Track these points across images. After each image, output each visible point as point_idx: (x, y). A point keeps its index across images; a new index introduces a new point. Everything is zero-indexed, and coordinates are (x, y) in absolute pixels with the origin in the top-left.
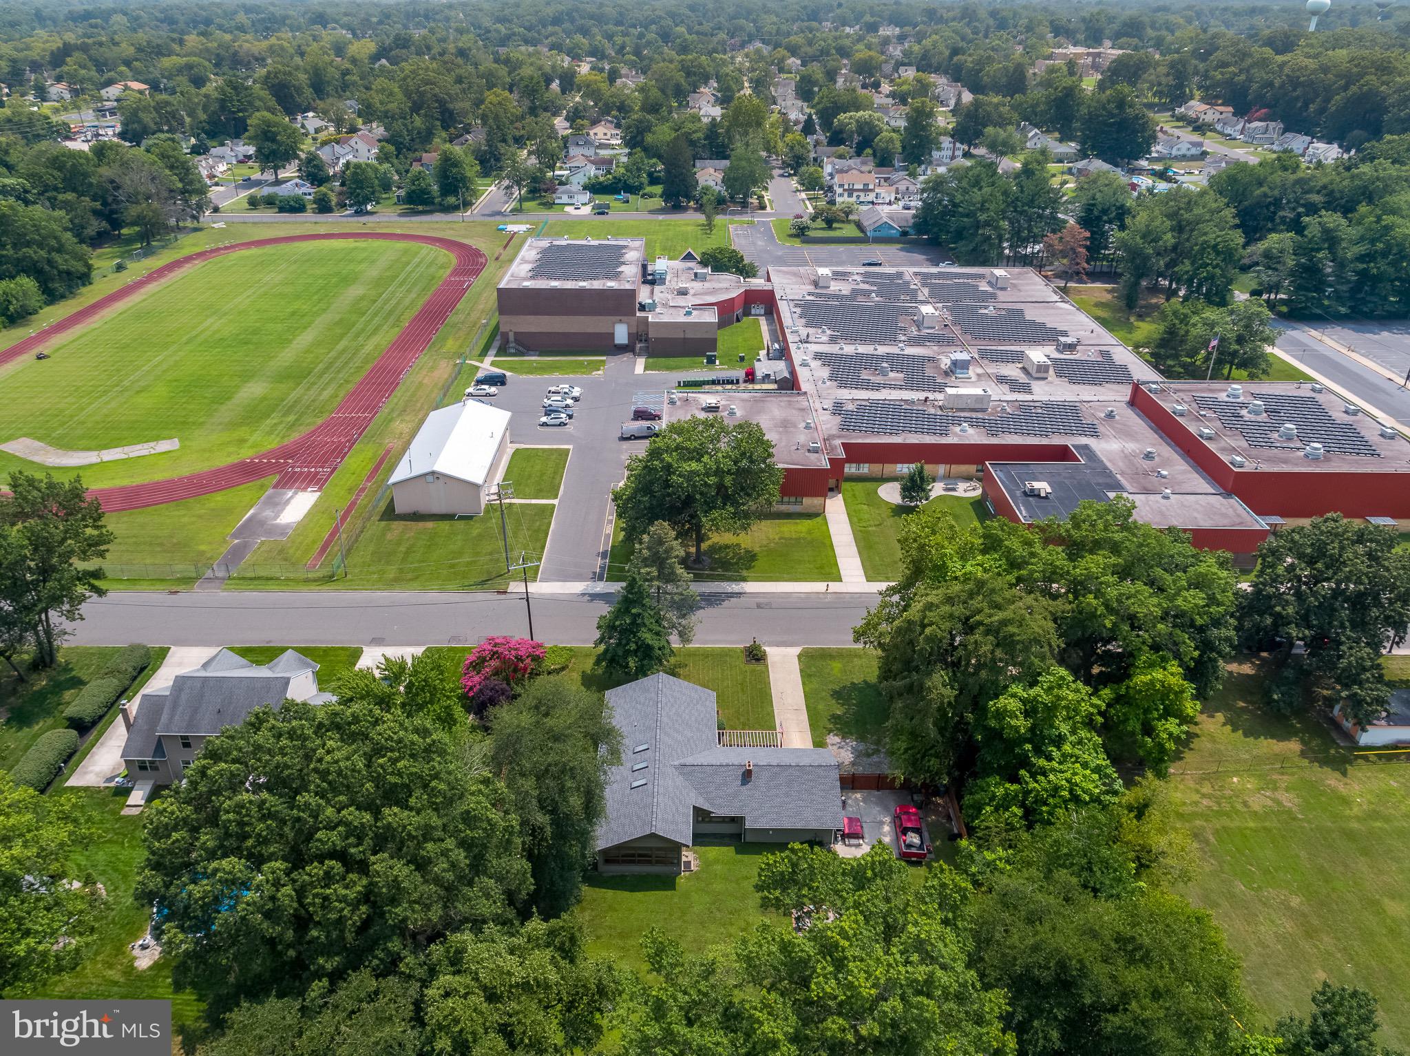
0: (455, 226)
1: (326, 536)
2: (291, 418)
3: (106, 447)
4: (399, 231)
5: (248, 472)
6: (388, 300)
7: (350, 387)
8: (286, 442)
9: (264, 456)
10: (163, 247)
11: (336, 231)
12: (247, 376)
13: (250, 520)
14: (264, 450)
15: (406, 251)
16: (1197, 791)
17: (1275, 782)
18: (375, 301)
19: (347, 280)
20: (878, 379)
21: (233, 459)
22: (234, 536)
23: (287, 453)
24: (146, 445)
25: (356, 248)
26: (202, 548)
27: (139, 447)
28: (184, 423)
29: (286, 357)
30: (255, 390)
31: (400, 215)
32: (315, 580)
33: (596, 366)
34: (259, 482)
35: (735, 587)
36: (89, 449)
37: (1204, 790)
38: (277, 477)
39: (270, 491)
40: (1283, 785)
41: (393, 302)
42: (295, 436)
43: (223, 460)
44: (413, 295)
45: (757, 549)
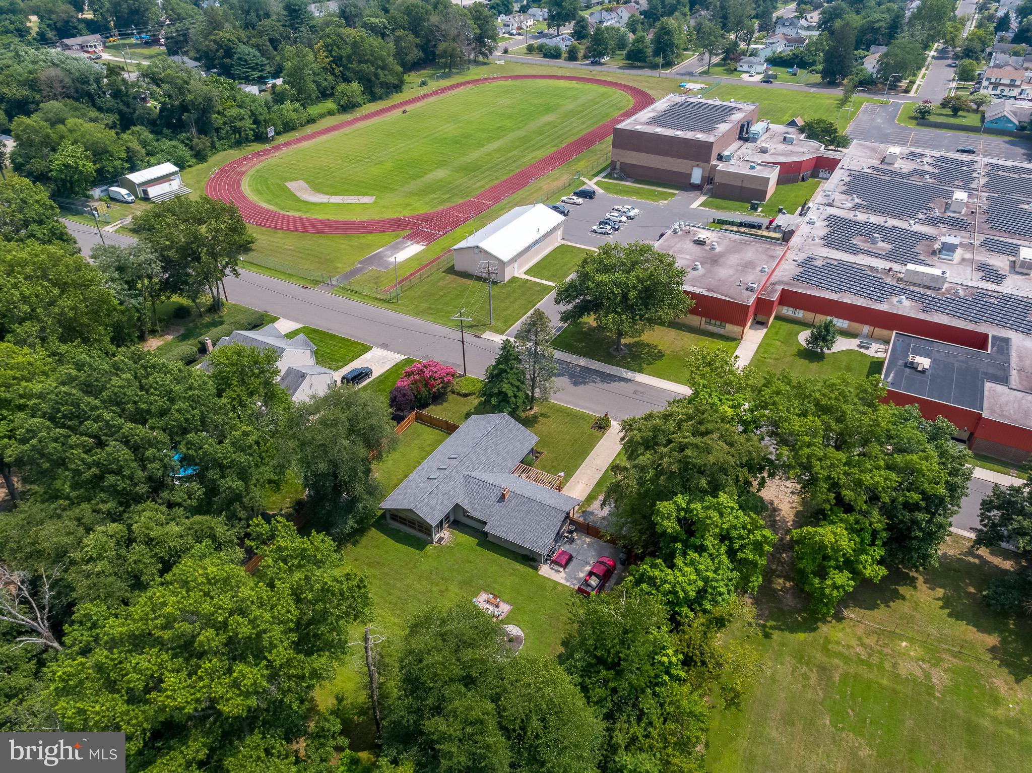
0: (651, 80)
1: (408, 274)
2: (447, 196)
3: (336, 194)
4: (609, 79)
5: (397, 225)
6: (566, 127)
7: (496, 182)
8: (432, 211)
9: (413, 217)
10: (458, 73)
11: (568, 74)
12: (440, 164)
13: (375, 255)
14: (416, 213)
15: (603, 95)
16: (860, 639)
17: (941, 659)
18: (555, 127)
19: (548, 109)
20: (865, 246)
21: (395, 216)
22: (360, 262)
23: (427, 218)
24: (356, 197)
25: (573, 88)
26: (339, 265)
27: (352, 197)
28: (386, 187)
29: (474, 155)
30: (441, 174)
31: (620, 68)
32: (380, 300)
33: (665, 196)
34: (397, 233)
35: (629, 375)
36: (327, 194)
37: (867, 641)
38: (410, 231)
39: (400, 239)
40: (946, 666)
41: (567, 129)
42: (441, 208)
43: (390, 215)
44: (584, 126)
45: (667, 353)
